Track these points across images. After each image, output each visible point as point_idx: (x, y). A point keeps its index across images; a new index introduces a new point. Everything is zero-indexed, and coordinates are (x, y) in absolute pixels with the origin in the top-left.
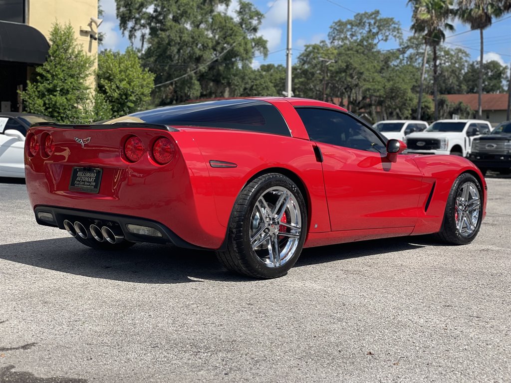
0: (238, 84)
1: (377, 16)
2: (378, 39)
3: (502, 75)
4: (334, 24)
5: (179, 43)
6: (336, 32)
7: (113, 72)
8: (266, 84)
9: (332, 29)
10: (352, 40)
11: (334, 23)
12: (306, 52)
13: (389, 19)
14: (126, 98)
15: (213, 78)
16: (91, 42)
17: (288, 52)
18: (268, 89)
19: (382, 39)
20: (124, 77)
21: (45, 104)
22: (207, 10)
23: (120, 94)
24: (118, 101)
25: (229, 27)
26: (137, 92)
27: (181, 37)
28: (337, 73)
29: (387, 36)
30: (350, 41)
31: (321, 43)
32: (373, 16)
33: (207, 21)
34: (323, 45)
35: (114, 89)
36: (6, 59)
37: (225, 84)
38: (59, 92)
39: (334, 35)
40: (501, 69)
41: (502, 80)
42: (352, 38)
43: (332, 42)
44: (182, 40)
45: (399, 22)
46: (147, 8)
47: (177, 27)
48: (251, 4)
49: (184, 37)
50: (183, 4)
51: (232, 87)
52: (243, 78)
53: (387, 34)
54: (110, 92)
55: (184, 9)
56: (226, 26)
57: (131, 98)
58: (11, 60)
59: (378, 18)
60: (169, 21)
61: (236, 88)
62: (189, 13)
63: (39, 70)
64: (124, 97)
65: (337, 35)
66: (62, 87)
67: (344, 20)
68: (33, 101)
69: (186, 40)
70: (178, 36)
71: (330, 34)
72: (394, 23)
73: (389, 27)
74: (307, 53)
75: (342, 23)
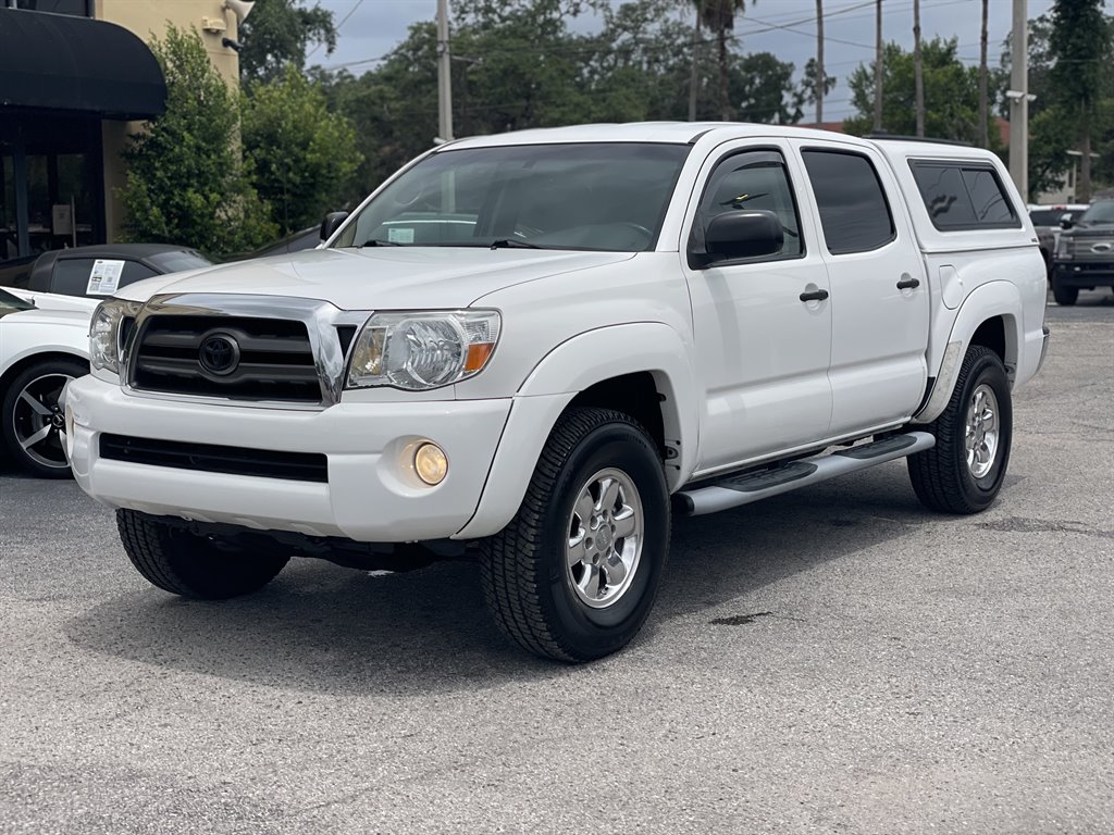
2: (560, 10)
3: (783, 83)
10: (504, 14)
12: (412, 42)
16: (226, 55)
19: (568, 12)
30: (500, 16)
36: (87, 106)
40: (780, 69)
43: (458, 18)
58: (97, 107)
74: (416, 43)
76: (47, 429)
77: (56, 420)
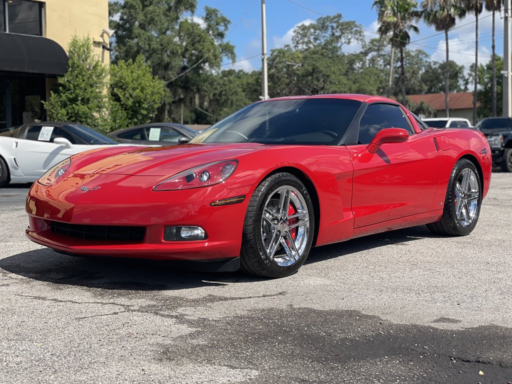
0: (207, 90)
1: (339, 20)
2: (341, 42)
3: (459, 75)
4: (298, 28)
5: (148, 51)
6: (300, 36)
7: (126, 81)
8: (235, 89)
9: (296, 33)
10: (316, 44)
12: (271, 57)
13: (351, 22)
14: (139, 106)
15: (182, 85)
16: (103, 52)
17: (263, 57)
18: (237, 94)
19: (345, 42)
20: (136, 85)
21: (68, 113)
22: (173, 16)
23: (133, 102)
24: (131, 109)
25: (197, 33)
26: (149, 100)
27: (149, 45)
28: (303, 76)
29: (350, 39)
30: (314, 45)
31: (285, 47)
32: (336, 20)
33: (173, 28)
34: (288, 49)
35: (127, 98)
36: (31, 71)
37: (195, 90)
38: (80, 101)
39: (297, 39)
40: (458, 68)
41: (459, 79)
42: (315, 42)
43: (296, 46)
44: (151, 48)
45: (360, 25)
46: (112, 17)
47: (145, 35)
48: (217, 11)
49: (153, 44)
50: (149, 12)
51: (202, 93)
52: (211, 84)
53: (350, 37)
54: (124, 101)
55: (151, 17)
56: (193, 32)
57: (144, 105)
58: (35, 72)
59: (341, 21)
60: (136, 28)
61: (206, 94)
62: (156, 20)
63: (61, 80)
64: (137, 105)
65: (301, 39)
66: (83, 96)
68: (56, 111)
69: (156, 47)
70: (147, 43)
71: (294, 38)
72: (356, 26)
73: (351, 30)
74: (273, 57)
75: (306, 27)
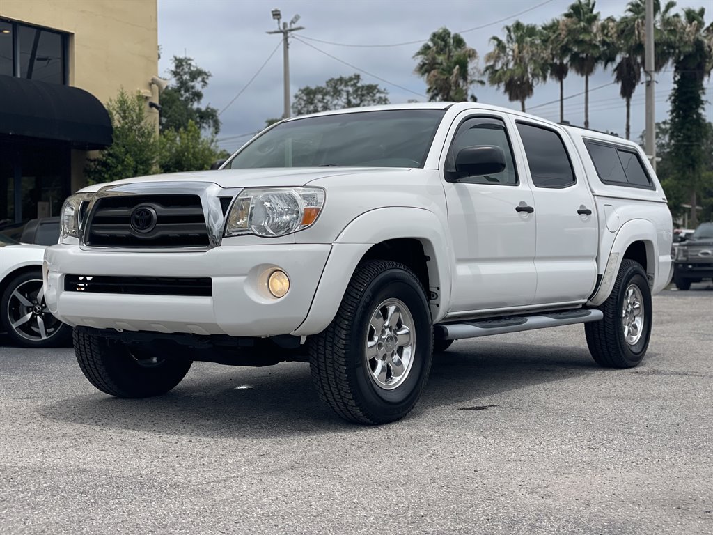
1: (358, 82)
4: (300, 92)
6: (303, 103)
9: (298, 99)
11: (300, 90)
13: (372, 86)
16: (151, 113)
32: (352, 82)
39: (300, 107)
45: (385, 90)
48: (189, 59)
59: (359, 85)
65: (304, 107)
67: (313, 87)
71: (295, 105)
72: (379, 91)
73: (373, 97)
75: (311, 90)
76: (29, 315)
77: (36, 310)
